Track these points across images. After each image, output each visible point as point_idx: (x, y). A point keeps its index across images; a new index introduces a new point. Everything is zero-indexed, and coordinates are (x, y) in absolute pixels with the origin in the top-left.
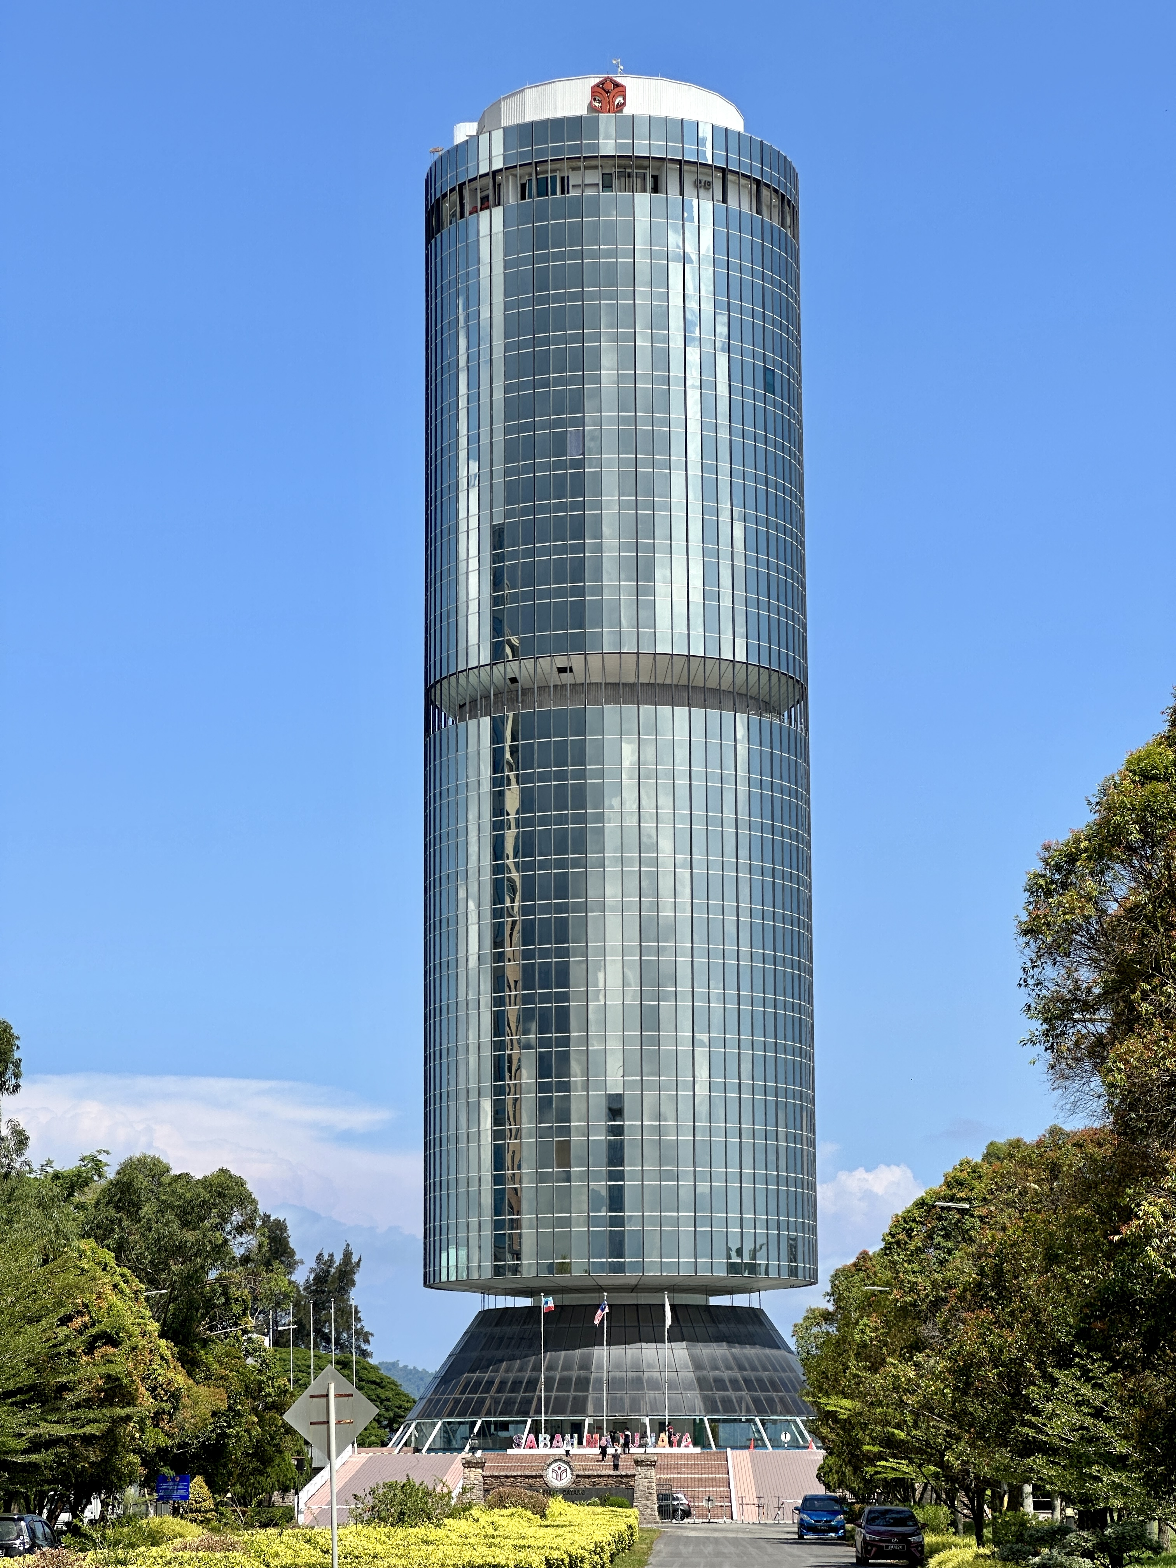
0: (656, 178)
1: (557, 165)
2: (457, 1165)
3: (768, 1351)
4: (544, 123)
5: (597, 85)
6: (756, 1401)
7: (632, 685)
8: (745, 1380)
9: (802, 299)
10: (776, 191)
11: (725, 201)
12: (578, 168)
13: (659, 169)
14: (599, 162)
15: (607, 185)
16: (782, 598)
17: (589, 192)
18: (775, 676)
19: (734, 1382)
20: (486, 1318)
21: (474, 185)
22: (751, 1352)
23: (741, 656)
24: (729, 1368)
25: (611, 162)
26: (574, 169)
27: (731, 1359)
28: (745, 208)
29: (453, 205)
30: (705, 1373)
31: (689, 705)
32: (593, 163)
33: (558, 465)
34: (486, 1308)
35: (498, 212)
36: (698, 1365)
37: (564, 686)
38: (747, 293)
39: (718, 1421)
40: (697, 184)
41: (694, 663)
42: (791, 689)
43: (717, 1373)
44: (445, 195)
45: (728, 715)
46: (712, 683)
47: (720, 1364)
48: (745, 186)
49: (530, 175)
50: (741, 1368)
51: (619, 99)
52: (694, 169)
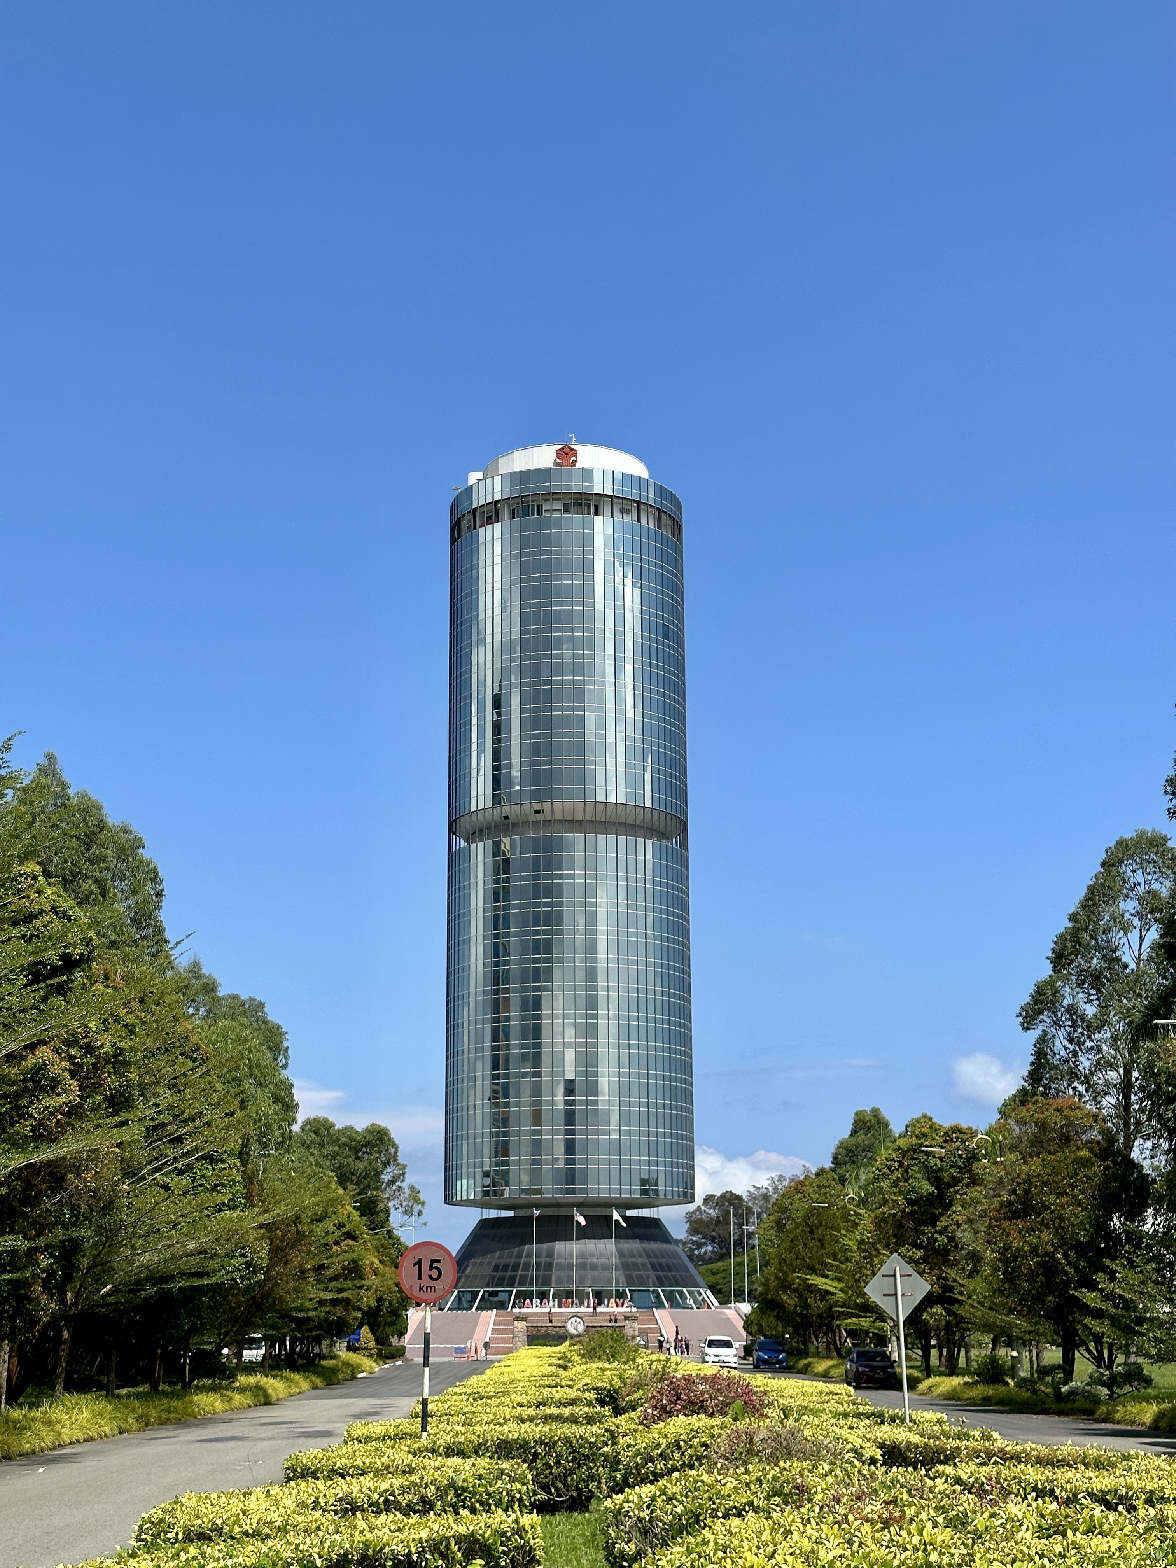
0: (596, 507)
1: (535, 498)
2: (468, 1125)
3: (664, 1246)
4: (529, 472)
5: (560, 450)
6: (658, 1277)
7: (581, 822)
8: (651, 1264)
9: (684, 582)
10: (670, 516)
11: (639, 521)
12: (549, 500)
13: (598, 501)
14: (562, 496)
15: (566, 509)
16: (673, 768)
17: (556, 515)
18: (669, 816)
19: (644, 1265)
20: (484, 1224)
21: (483, 509)
22: (655, 1246)
23: (648, 804)
24: (641, 1256)
25: (569, 496)
26: (545, 500)
27: (642, 1251)
28: (651, 526)
29: (469, 521)
30: (626, 1259)
31: (617, 835)
32: (557, 497)
33: (535, 684)
34: (484, 1217)
35: (498, 526)
36: (621, 1254)
37: (538, 822)
38: (653, 578)
39: (634, 1290)
40: (622, 511)
41: (620, 808)
42: (678, 824)
43: (633, 1260)
44: (464, 516)
45: (640, 841)
46: (630, 821)
47: (636, 1254)
48: (651, 512)
49: (518, 503)
50: (649, 1257)
51: (574, 458)
52: (620, 501)
